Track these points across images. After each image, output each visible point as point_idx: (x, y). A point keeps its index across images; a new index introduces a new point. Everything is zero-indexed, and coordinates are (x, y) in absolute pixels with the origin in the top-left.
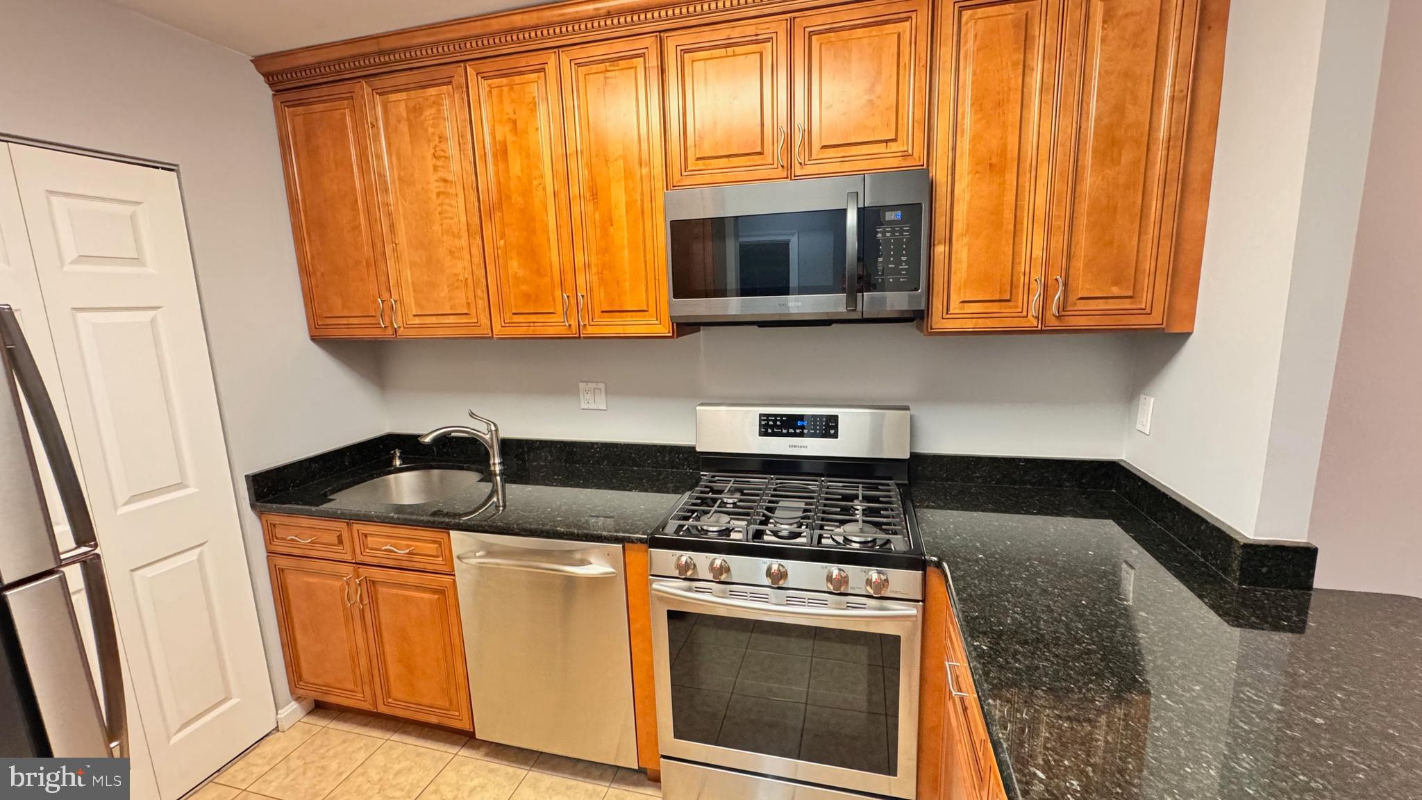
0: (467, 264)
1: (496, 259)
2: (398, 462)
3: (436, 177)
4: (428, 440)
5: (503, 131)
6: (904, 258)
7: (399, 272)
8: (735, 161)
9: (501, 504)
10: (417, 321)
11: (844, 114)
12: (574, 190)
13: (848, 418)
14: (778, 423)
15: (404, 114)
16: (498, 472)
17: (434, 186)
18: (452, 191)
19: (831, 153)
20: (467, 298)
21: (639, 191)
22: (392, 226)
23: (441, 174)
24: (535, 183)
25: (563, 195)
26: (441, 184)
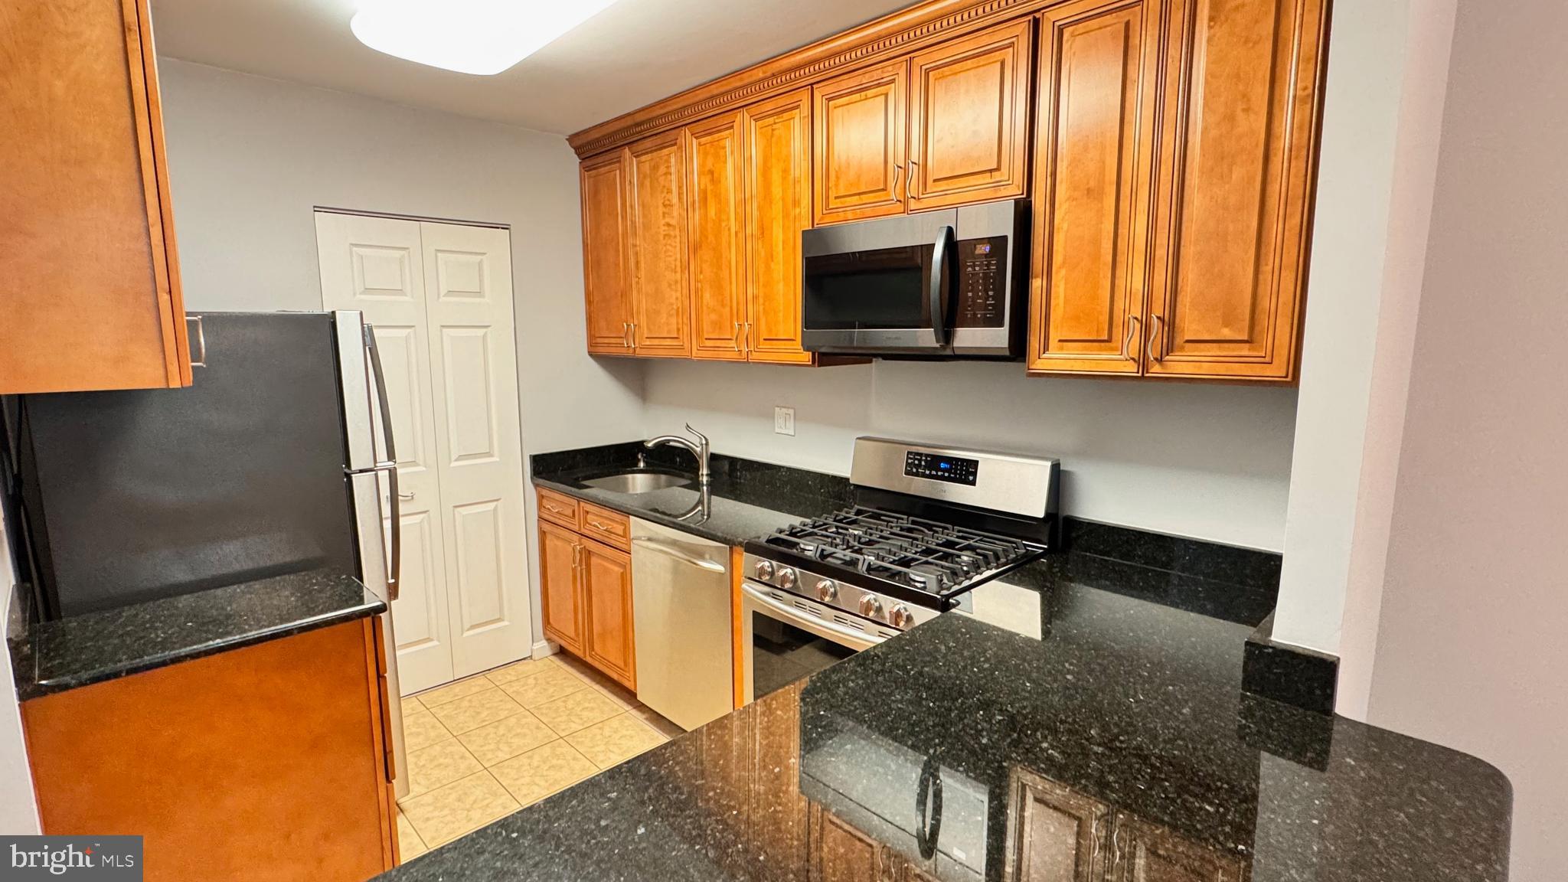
0: (679, 294)
1: (696, 292)
2: (642, 465)
3: (663, 222)
4: (650, 445)
5: (706, 180)
6: (991, 293)
7: (639, 302)
8: (865, 198)
9: (706, 513)
10: (648, 342)
11: (953, 147)
12: (749, 231)
13: (989, 466)
14: (923, 463)
15: (648, 172)
16: (705, 482)
17: (663, 229)
18: (672, 233)
19: (943, 185)
20: (678, 323)
21: (792, 229)
22: (637, 263)
23: (667, 220)
24: (724, 224)
25: (741, 235)
26: (666, 228)
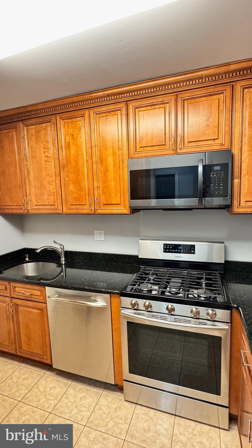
0: (54, 187)
1: (65, 185)
2: (27, 259)
3: (44, 155)
4: (38, 251)
5: (68, 138)
6: (221, 185)
7: (30, 189)
8: (154, 148)
9: (64, 276)
10: (36, 207)
11: (197, 129)
12: (94, 159)
13: (198, 246)
14: (171, 247)
15: (34, 133)
16: (63, 264)
17: (43, 158)
18: (50, 160)
19: (192, 144)
20: (54, 199)
21: (118, 160)
22: (28, 173)
23: (46, 154)
24: (80, 157)
25: (90, 162)
26: (46, 158)
